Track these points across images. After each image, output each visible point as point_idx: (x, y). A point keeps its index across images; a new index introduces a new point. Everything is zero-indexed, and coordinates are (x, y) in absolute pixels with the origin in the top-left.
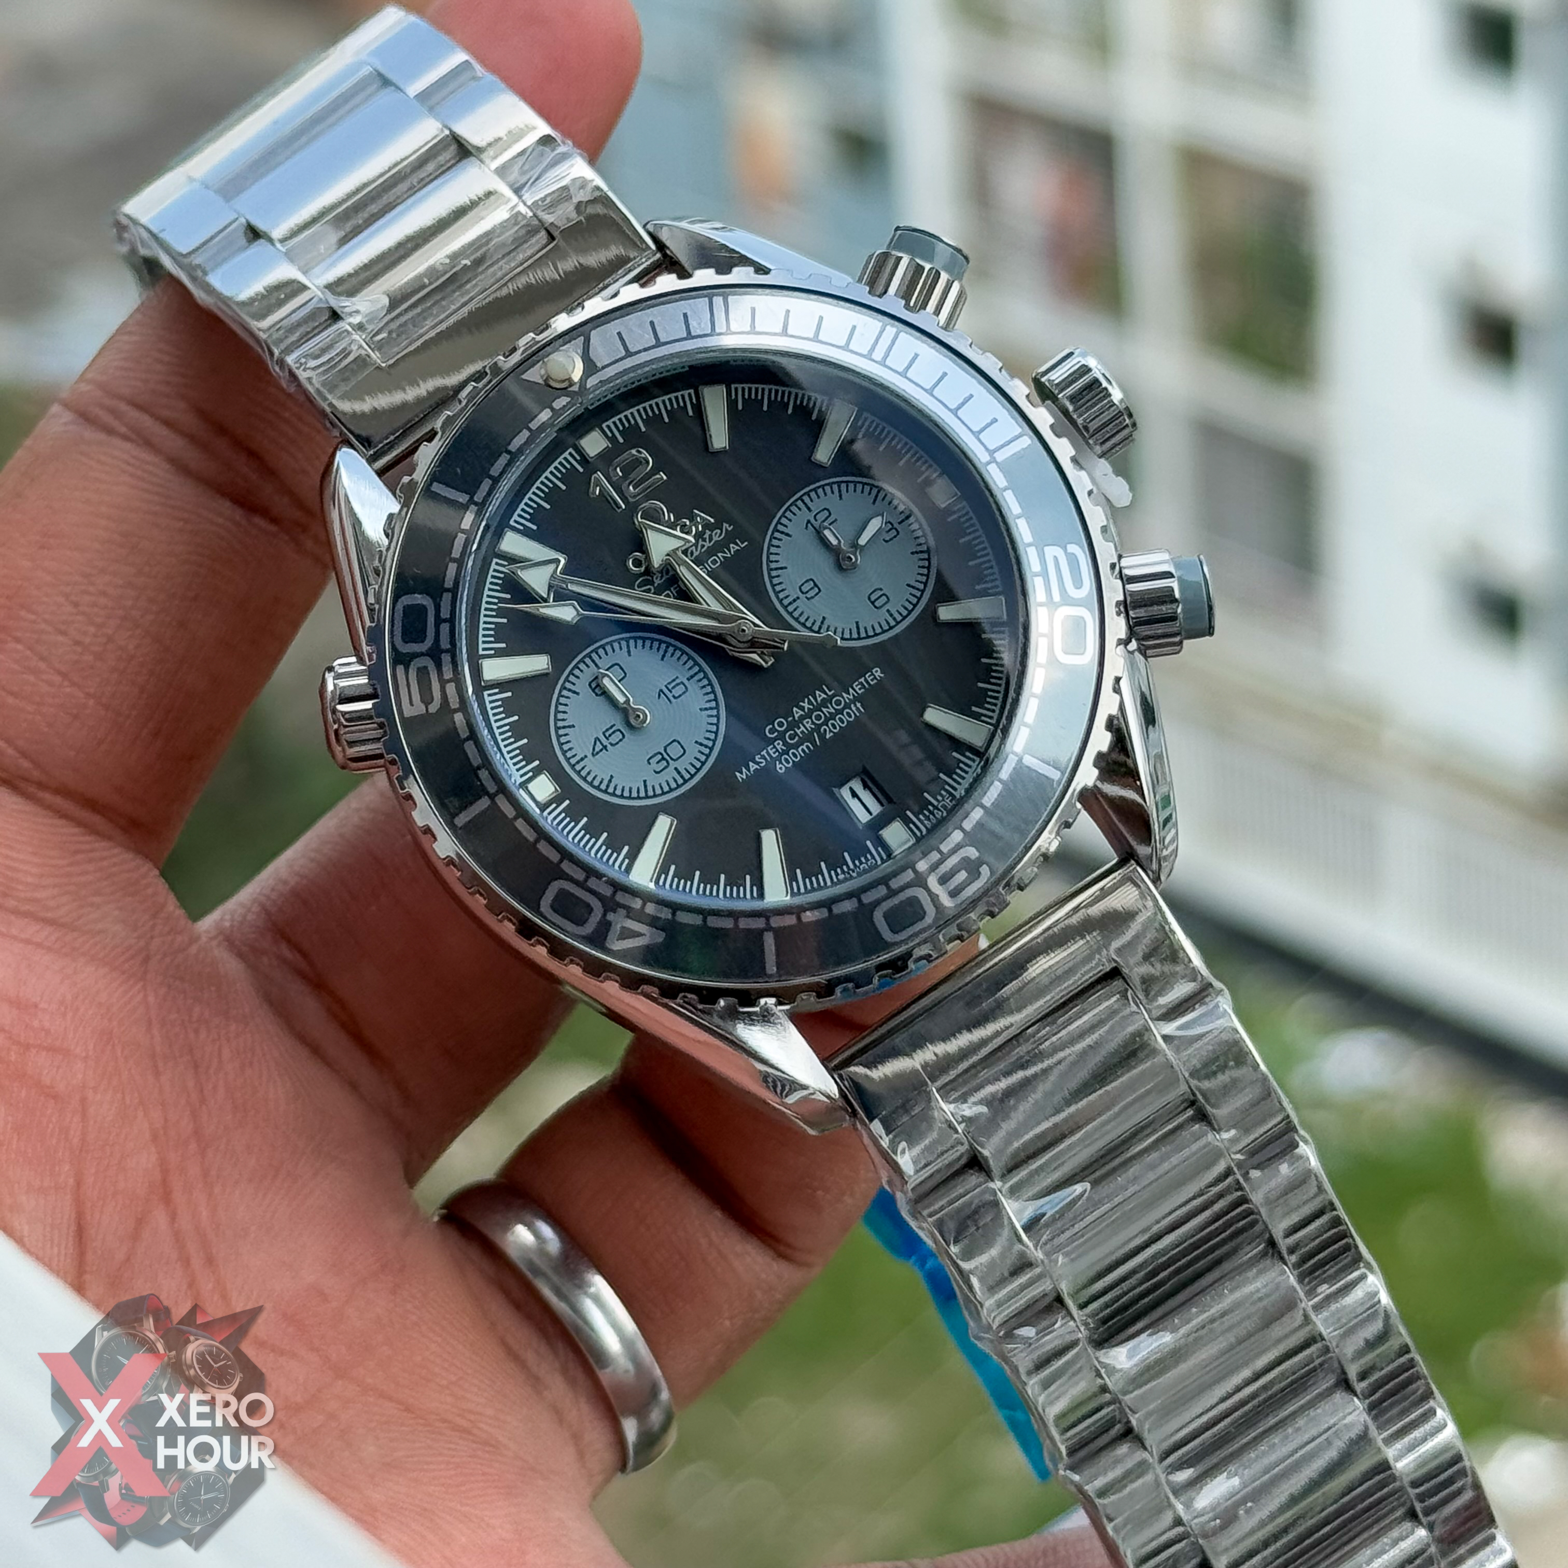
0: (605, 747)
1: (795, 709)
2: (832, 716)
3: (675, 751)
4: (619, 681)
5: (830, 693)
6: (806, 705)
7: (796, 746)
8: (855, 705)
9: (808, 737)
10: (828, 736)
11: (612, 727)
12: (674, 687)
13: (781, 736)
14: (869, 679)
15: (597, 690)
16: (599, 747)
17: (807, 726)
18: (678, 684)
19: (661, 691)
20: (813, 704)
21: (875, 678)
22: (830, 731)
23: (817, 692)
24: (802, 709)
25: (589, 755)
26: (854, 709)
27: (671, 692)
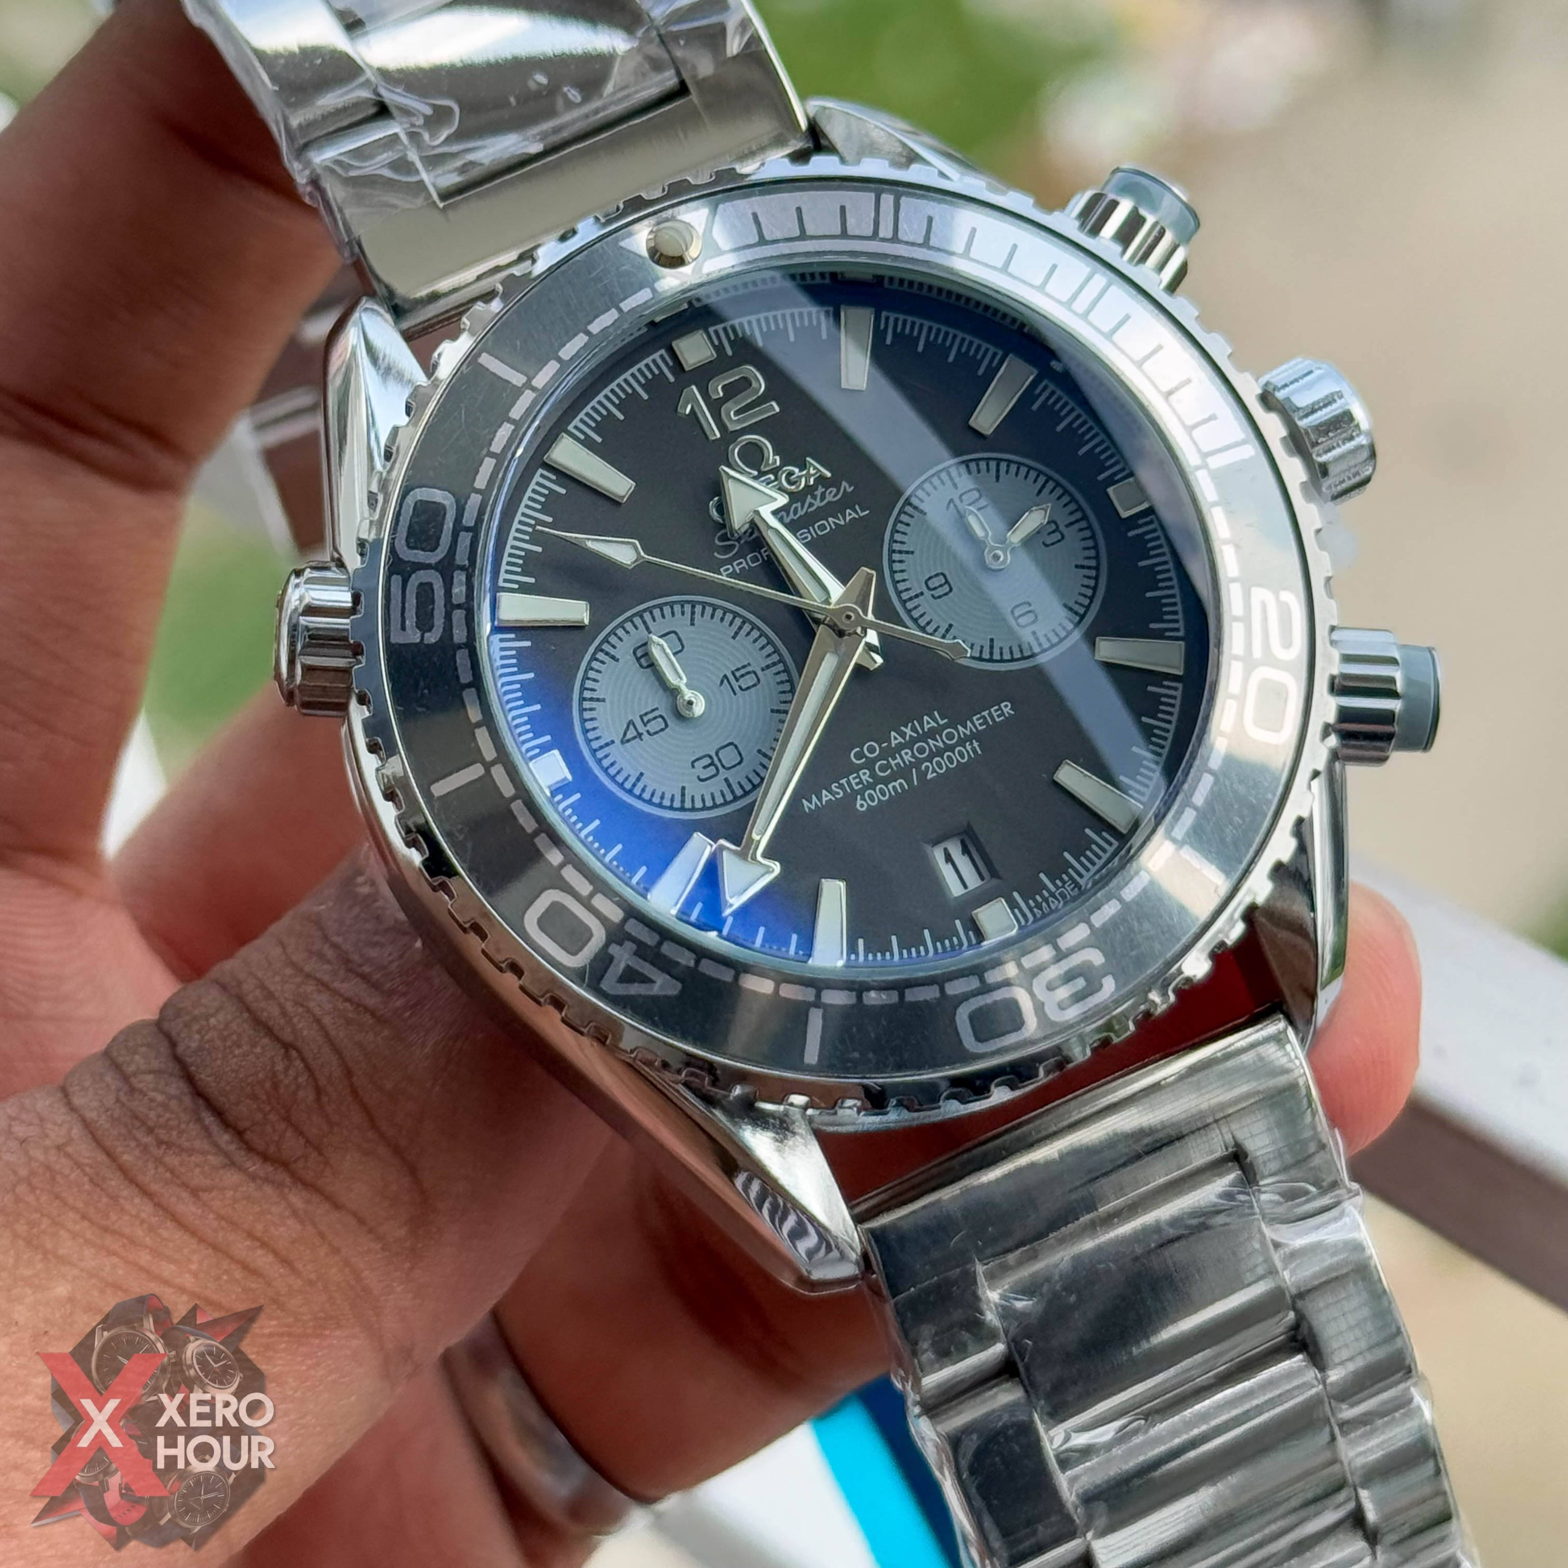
0: (640, 735)
1: (893, 734)
2: (940, 753)
3: (729, 756)
4: (675, 654)
5: (941, 722)
6: (908, 731)
7: (886, 781)
8: (971, 744)
9: (903, 772)
10: (929, 776)
11: (653, 711)
12: (742, 676)
13: (870, 764)
14: (995, 714)
15: (642, 660)
16: (631, 733)
17: (905, 758)
18: (748, 673)
19: (725, 676)
20: (917, 732)
21: (1003, 714)
22: (934, 771)
23: (926, 718)
24: (903, 735)
25: (618, 741)
26: (969, 748)
27: (737, 680)
